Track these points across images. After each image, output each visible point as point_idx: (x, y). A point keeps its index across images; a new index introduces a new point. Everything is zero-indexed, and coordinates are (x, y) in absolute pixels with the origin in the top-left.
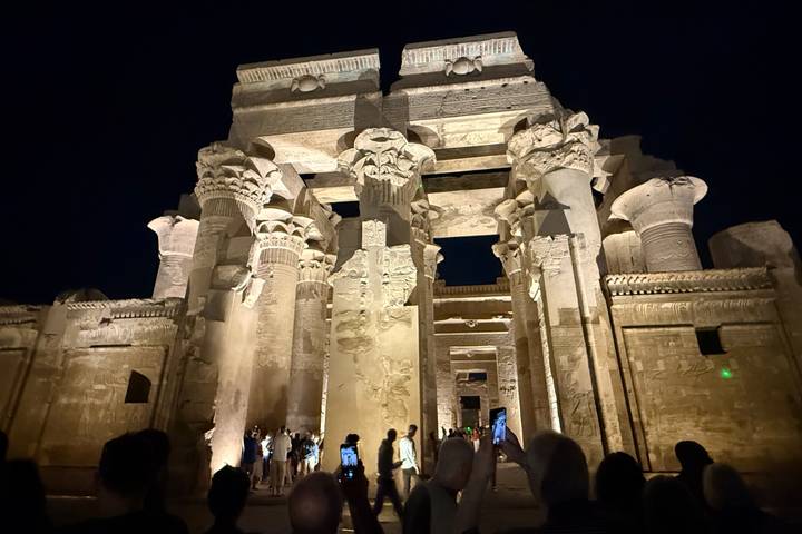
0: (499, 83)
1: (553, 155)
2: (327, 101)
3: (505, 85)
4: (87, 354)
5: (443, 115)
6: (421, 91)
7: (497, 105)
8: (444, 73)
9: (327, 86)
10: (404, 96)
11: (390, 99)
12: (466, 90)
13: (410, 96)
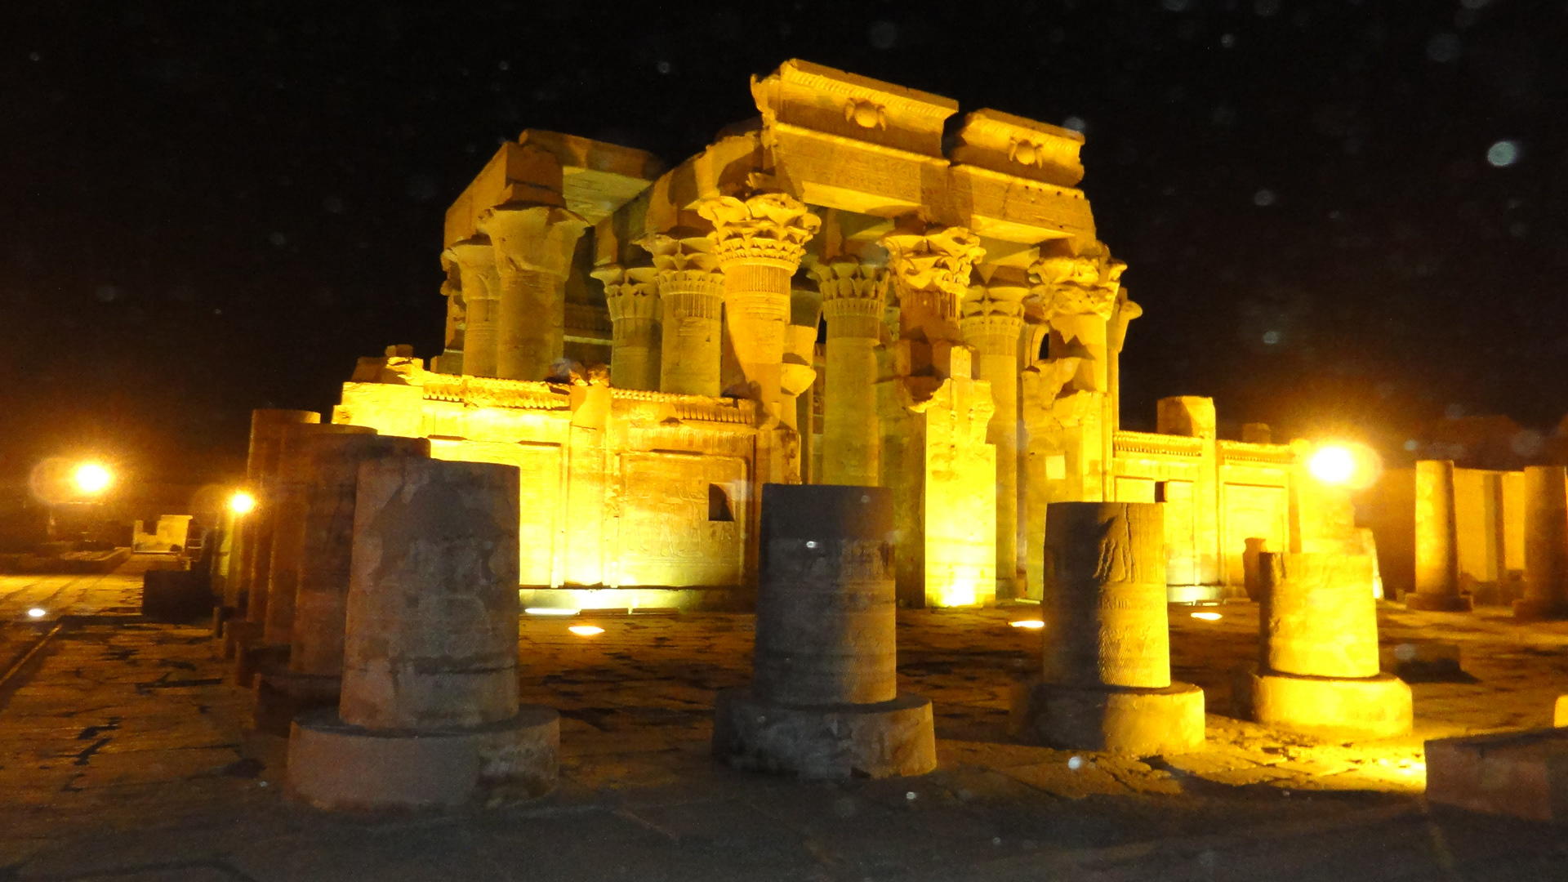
0: (1056, 189)
1: (1089, 296)
2: (893, 152)
3: (1059, 193)
4: (646, 459)
5: (1004, 216)
6: (987, 174)
7: (1052, 220)
8: (1008, 155)
9: (888, 126)
10: (969, 174)
11: (955, 174)
12: (1027, 187)
13: (974, 176)
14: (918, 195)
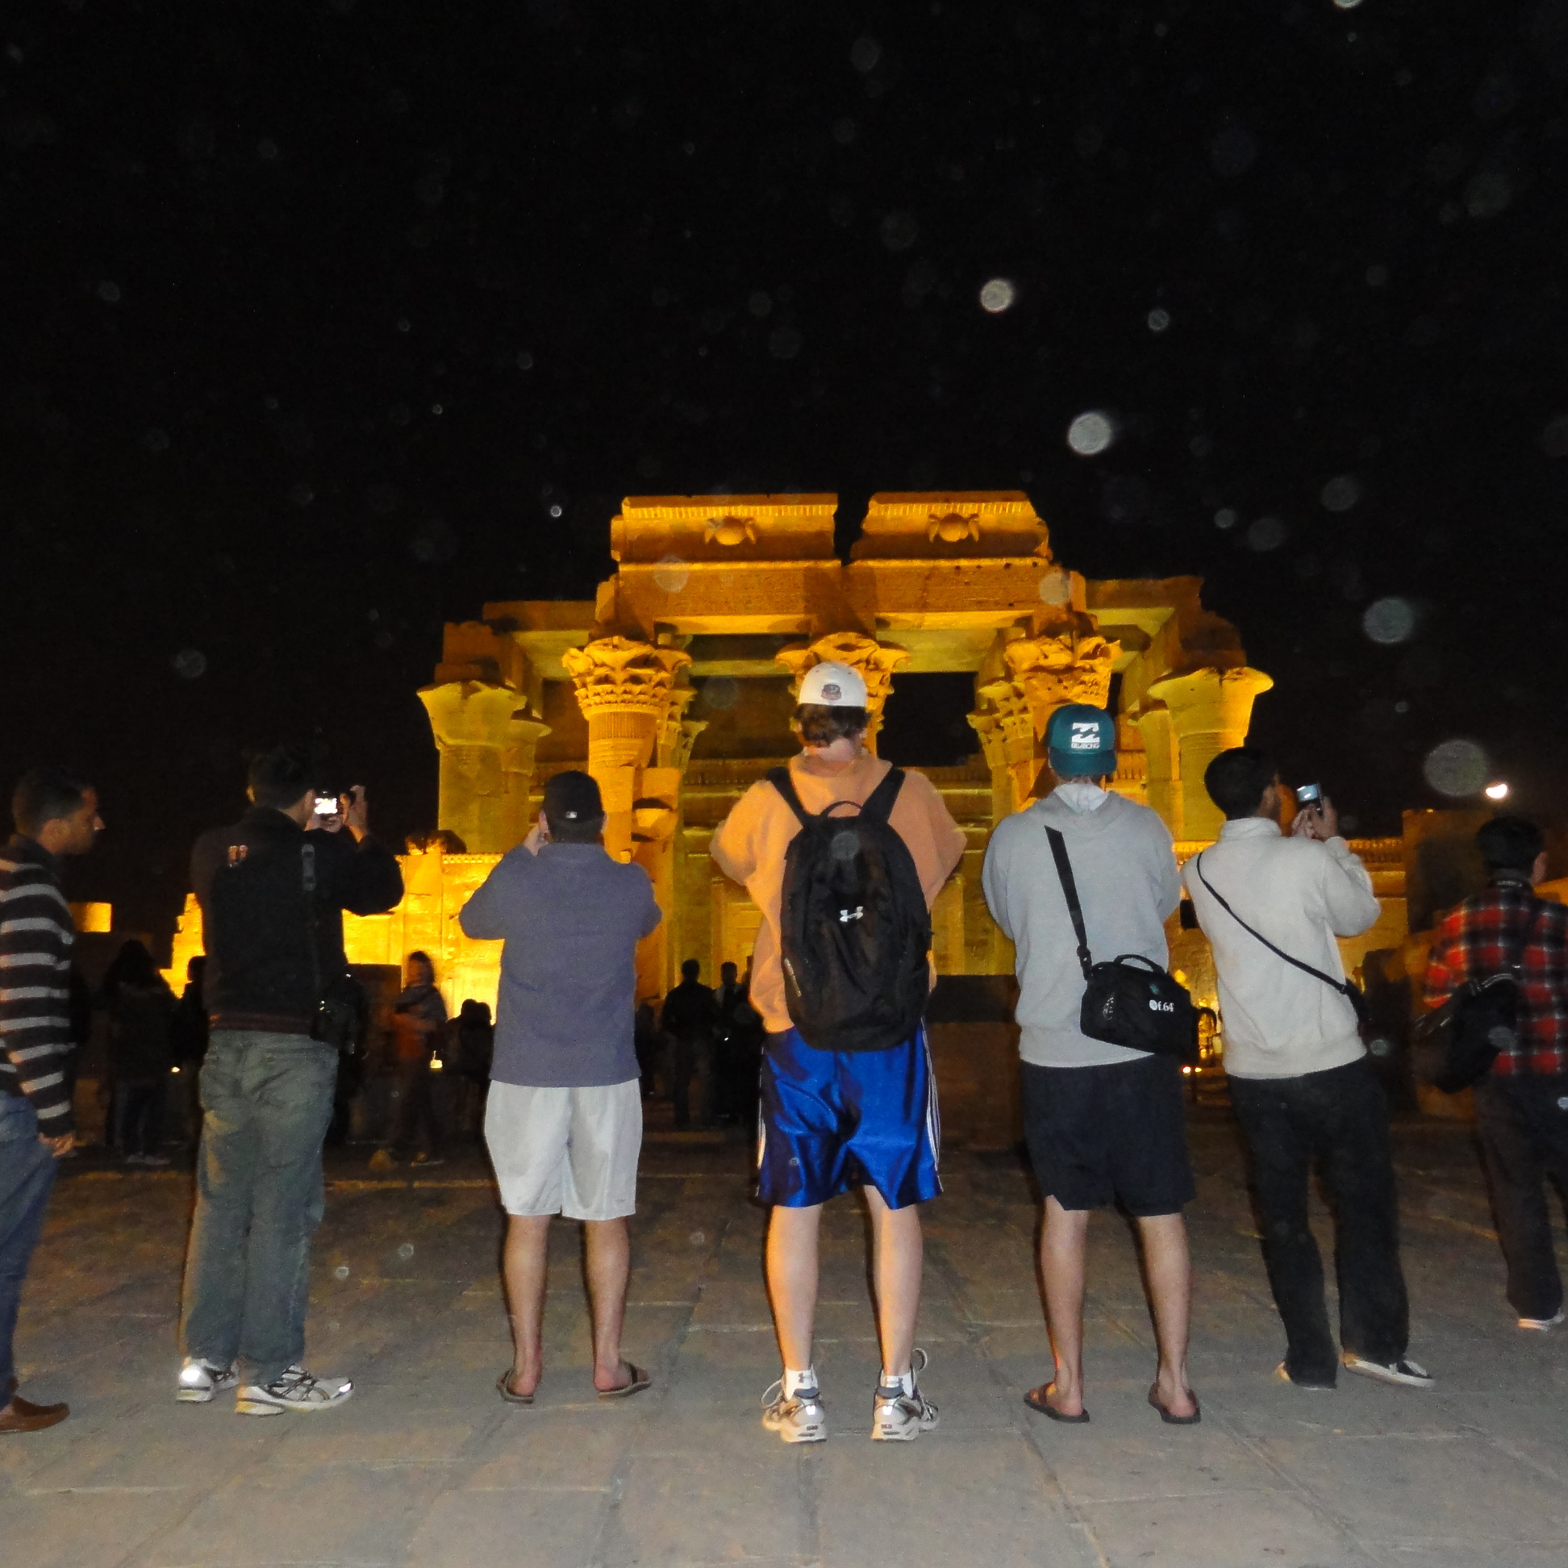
0: (1004, 561)
1: (1060, 681)
2: (765, 565)
3: (1008, 566)
6: (896, 564)
7: (997, 599)
8: (926, 535)
9: (759, 539)
10: (871, 569)
11: (851, 572)
12: (958, 568)
13: (879, 568)
14: (801, 605)
